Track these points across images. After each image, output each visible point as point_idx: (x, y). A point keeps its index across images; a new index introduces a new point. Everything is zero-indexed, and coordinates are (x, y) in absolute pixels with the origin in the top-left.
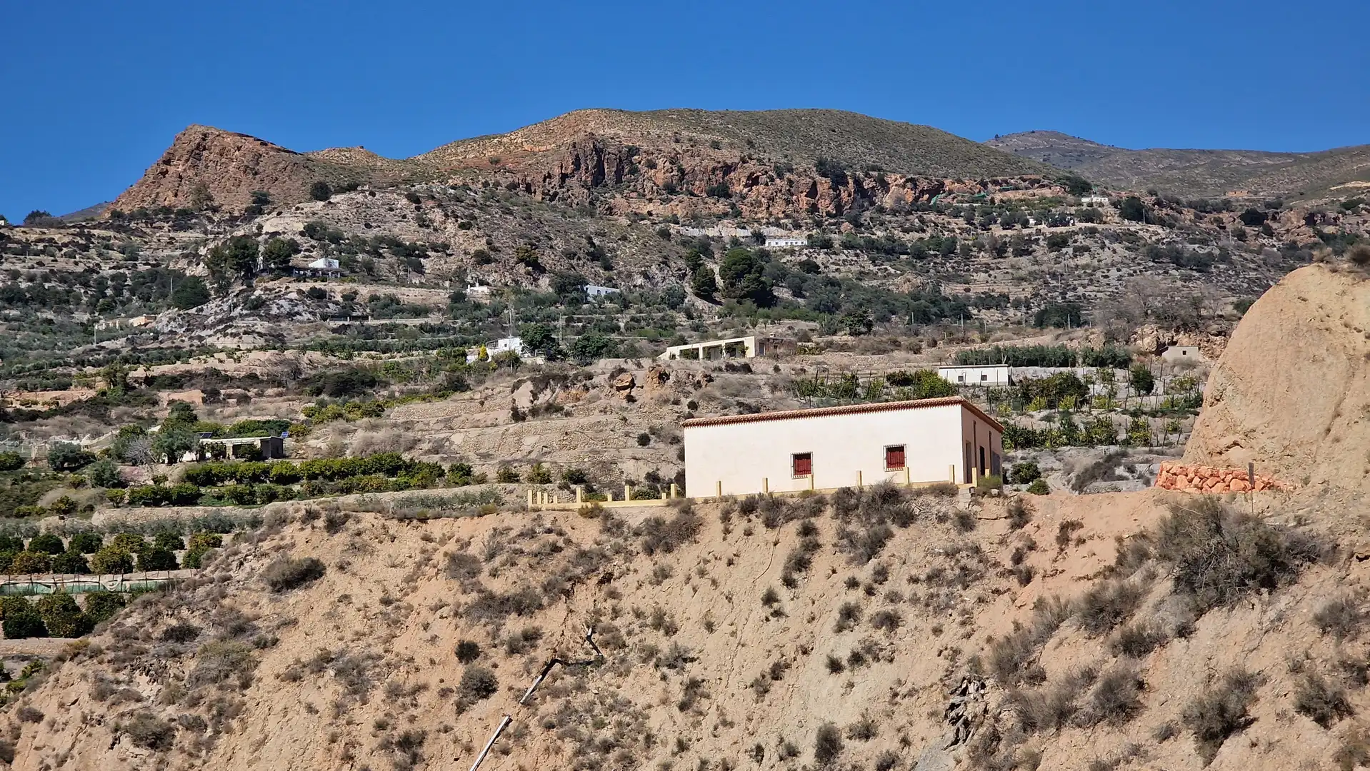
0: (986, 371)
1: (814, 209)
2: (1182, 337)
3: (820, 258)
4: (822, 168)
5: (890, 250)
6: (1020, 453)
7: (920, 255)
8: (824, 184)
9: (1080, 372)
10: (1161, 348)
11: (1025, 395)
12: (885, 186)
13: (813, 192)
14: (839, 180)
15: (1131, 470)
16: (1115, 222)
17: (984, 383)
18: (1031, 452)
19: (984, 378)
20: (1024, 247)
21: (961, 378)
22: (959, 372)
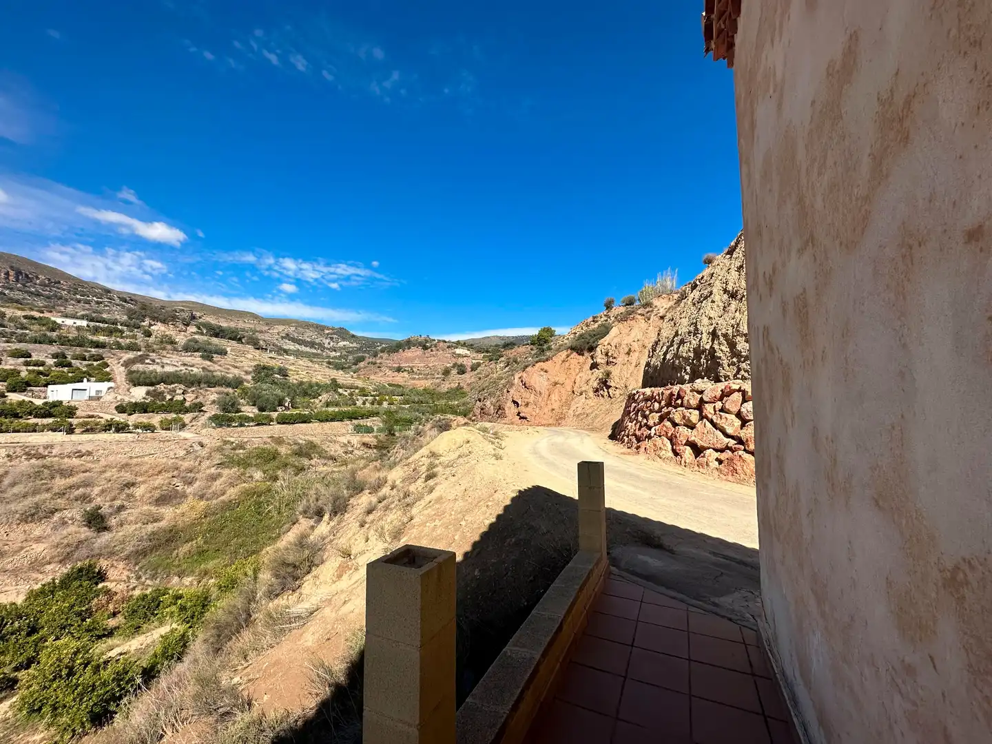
0: (76, 321)
1: (7, 278)
2: (159, 324)
3: (7, 292)
4: (12, 268)
5: (38, 295)
6: (93, 350)
7: (48, 297)
8: (12, 273)
9: (120, 327)
10: (151, 325)
11: (96, 331)
12: (37, 278)
13: (7, 274)
14: (19, 273)
15: (153, 361)
16: (118, 301)
17: (75, 325)
18: (101, 351)
19: (75, 323)
20: (88, 302)
21: (63, 322)
22: (63, 320)
